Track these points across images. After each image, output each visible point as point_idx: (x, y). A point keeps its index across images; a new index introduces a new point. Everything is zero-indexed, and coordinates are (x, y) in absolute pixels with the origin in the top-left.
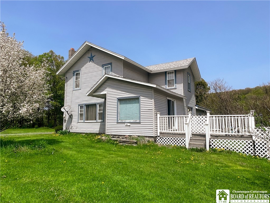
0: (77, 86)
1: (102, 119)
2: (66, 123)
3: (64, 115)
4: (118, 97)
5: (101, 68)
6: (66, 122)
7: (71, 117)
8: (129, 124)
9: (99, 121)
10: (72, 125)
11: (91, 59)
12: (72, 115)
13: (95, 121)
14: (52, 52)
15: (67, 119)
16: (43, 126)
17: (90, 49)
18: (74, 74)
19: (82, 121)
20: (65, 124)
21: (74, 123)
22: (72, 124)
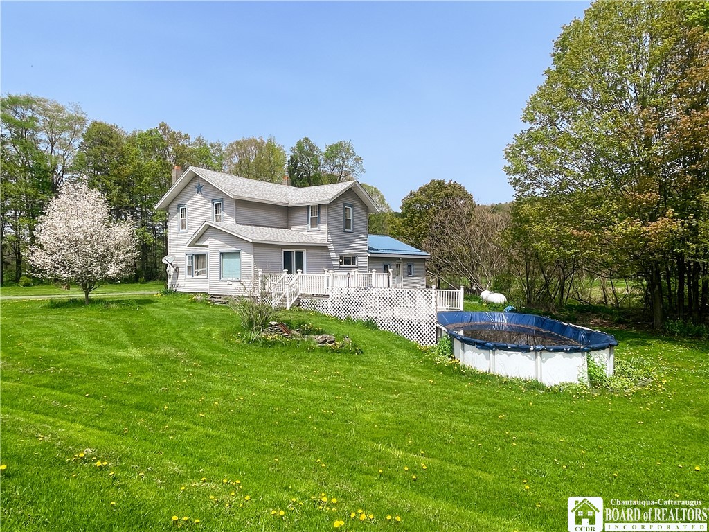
0: (183, 226)
3: (168, 268)
4: (220, 250)
5: (210, 204)
6: (171, 277)
7: (177, 270)
8: (231, 283)
10: (179, 282)
11: (199, 190)
12: (177, 268)
14: (164, 126)
15: (172, 274)
16: (156, 280)
18: (178, 208)
19: (191, 277)
20: (169, 280)
21: (181, 279)
22: (178, 280)
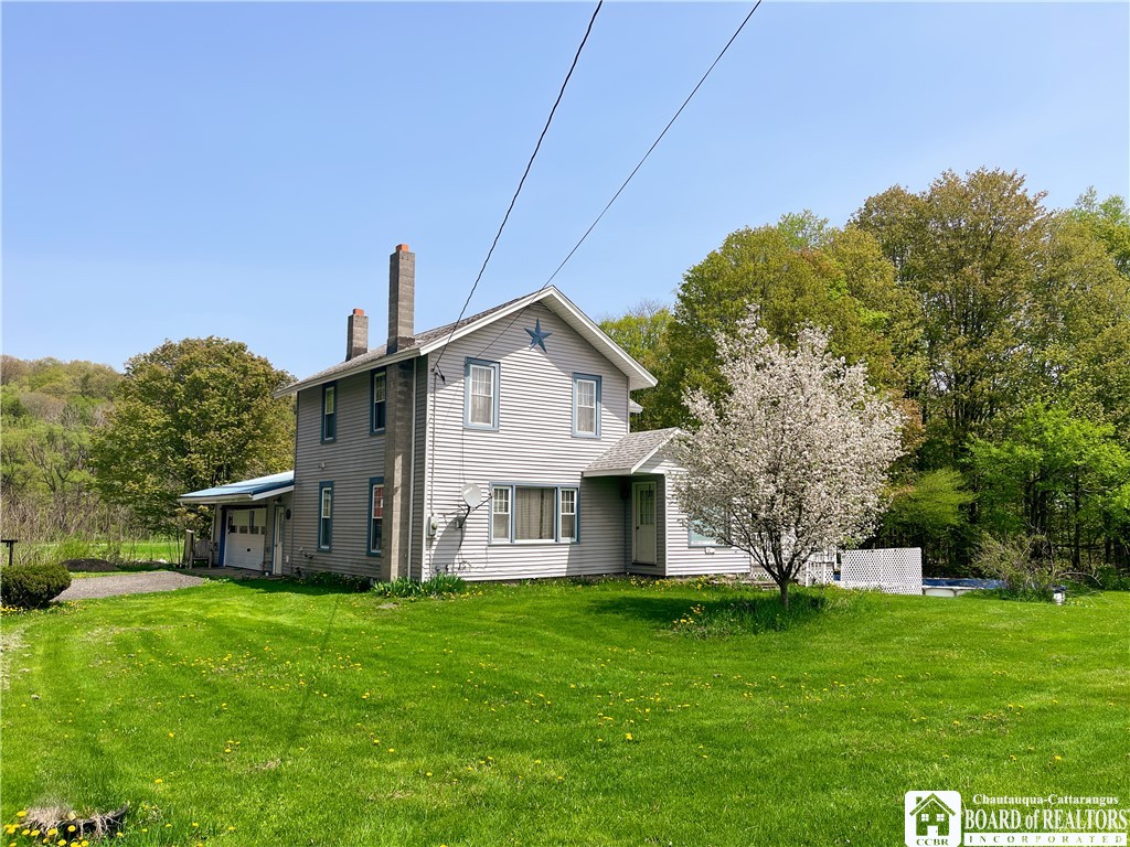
1: (572, 536)
2: (434, 548)
5: (568, 381)
6: (431, 545)
8: (712, 550)
9: (563, 540)
10: (464, 556)
11: (537, 339)
13: (553, 541)
17: (546, 310)
19: (505, 540)
21: (472, 549)
22: (463, 552)
